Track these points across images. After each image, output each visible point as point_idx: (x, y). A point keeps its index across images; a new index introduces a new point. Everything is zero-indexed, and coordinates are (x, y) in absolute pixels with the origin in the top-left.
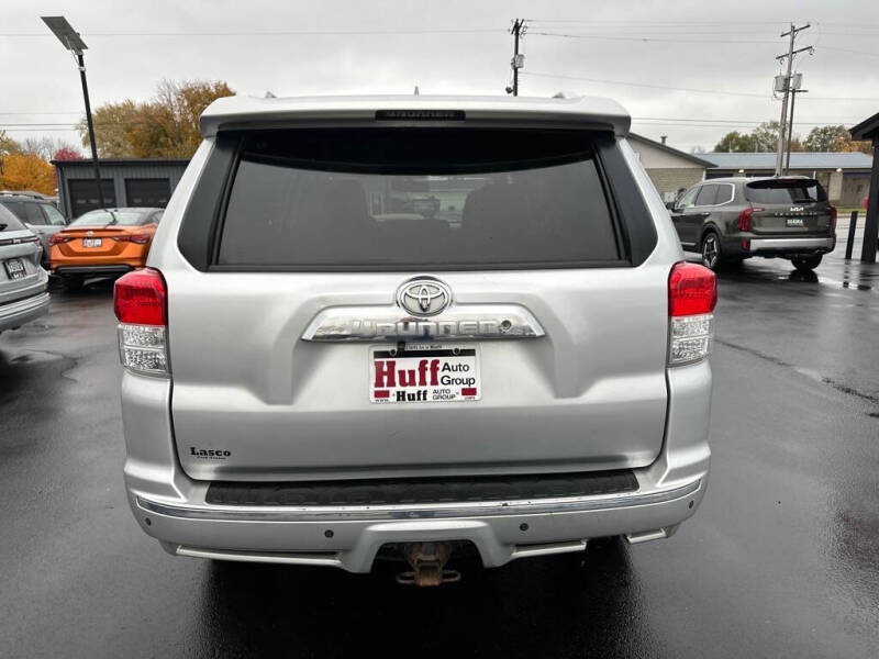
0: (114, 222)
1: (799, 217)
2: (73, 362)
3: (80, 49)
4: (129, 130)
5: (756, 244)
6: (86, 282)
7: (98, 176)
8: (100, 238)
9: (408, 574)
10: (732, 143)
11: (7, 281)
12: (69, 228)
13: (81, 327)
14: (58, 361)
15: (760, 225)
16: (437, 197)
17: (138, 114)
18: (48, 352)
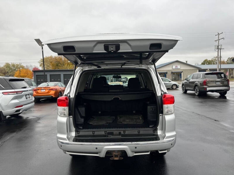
0: (48, 86)
1: (219, 82)
2: (39, 119)
3: (42, 46)
4: (51, 62)
5: (208, 89)
6: (41, 100)
7: (44, 74)
8: (45, 89)
9: (112, 158)
10: (205, 62)
11: (26, 100)
12: (38, 87)
13: (41, 110)
14: (35, 118)
15: (209, 84)
16: (127, 77)
17: (53, 59)
18: (33, 116)
